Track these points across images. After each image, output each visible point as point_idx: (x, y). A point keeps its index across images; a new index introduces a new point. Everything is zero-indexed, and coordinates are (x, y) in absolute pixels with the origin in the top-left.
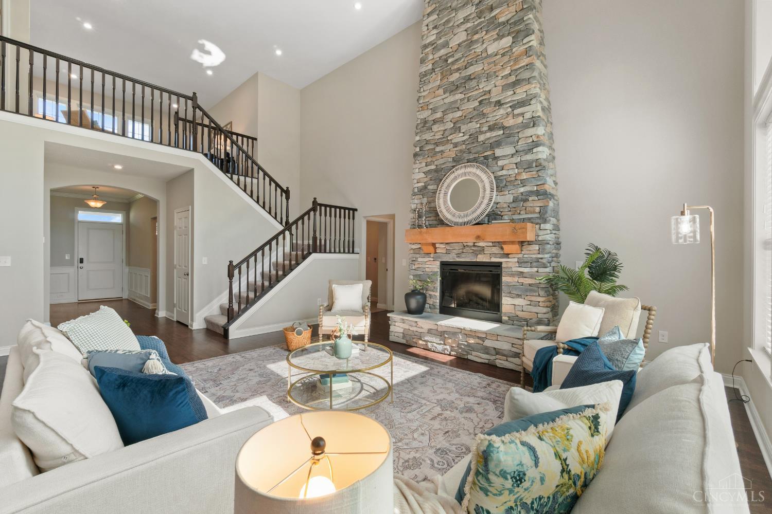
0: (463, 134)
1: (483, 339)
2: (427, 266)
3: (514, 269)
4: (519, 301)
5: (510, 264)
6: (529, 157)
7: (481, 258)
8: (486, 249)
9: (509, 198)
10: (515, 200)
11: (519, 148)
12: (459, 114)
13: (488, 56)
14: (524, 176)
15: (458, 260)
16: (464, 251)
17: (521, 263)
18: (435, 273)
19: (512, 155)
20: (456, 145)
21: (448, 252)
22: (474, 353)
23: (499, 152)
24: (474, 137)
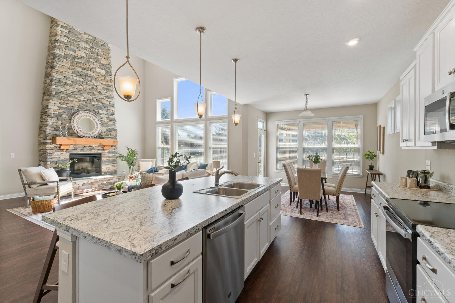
0: (84, 97)
1: (109, 180)
2: (62, 156)
3: (106, 155)
4: (109, 166)
5: (105, 153)
6: (112, 117)
7: (93, 151)
8: (95, 148)
9: (105, 130)
10: (107, 130)
11: (108, 112)
12: (82, 88)
13: (96, 72)
14: (110, 123)
15: (81, 152)
16: (85, 148)
17: (109, 153)
18: (67, 160)
19: (106, 114)
20: (80, 101)
21: (75, 149)
22: (106, 187)
23: (100, 111)
24: (89, 100)
